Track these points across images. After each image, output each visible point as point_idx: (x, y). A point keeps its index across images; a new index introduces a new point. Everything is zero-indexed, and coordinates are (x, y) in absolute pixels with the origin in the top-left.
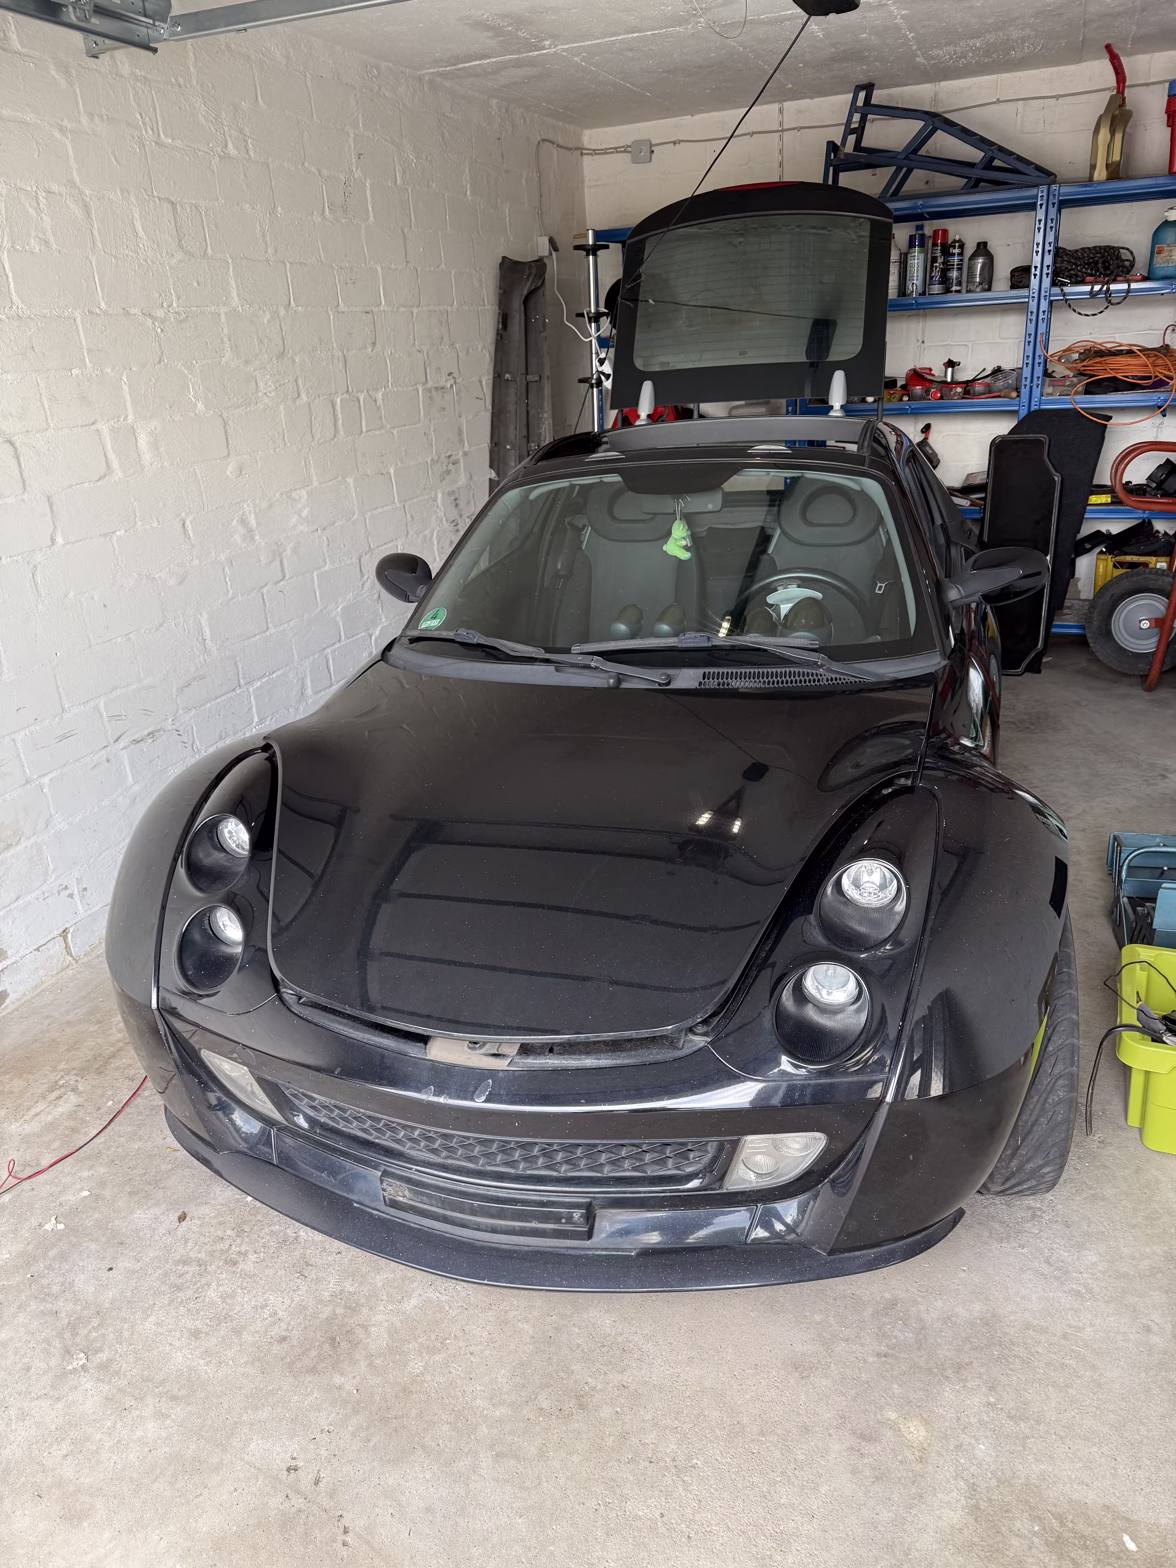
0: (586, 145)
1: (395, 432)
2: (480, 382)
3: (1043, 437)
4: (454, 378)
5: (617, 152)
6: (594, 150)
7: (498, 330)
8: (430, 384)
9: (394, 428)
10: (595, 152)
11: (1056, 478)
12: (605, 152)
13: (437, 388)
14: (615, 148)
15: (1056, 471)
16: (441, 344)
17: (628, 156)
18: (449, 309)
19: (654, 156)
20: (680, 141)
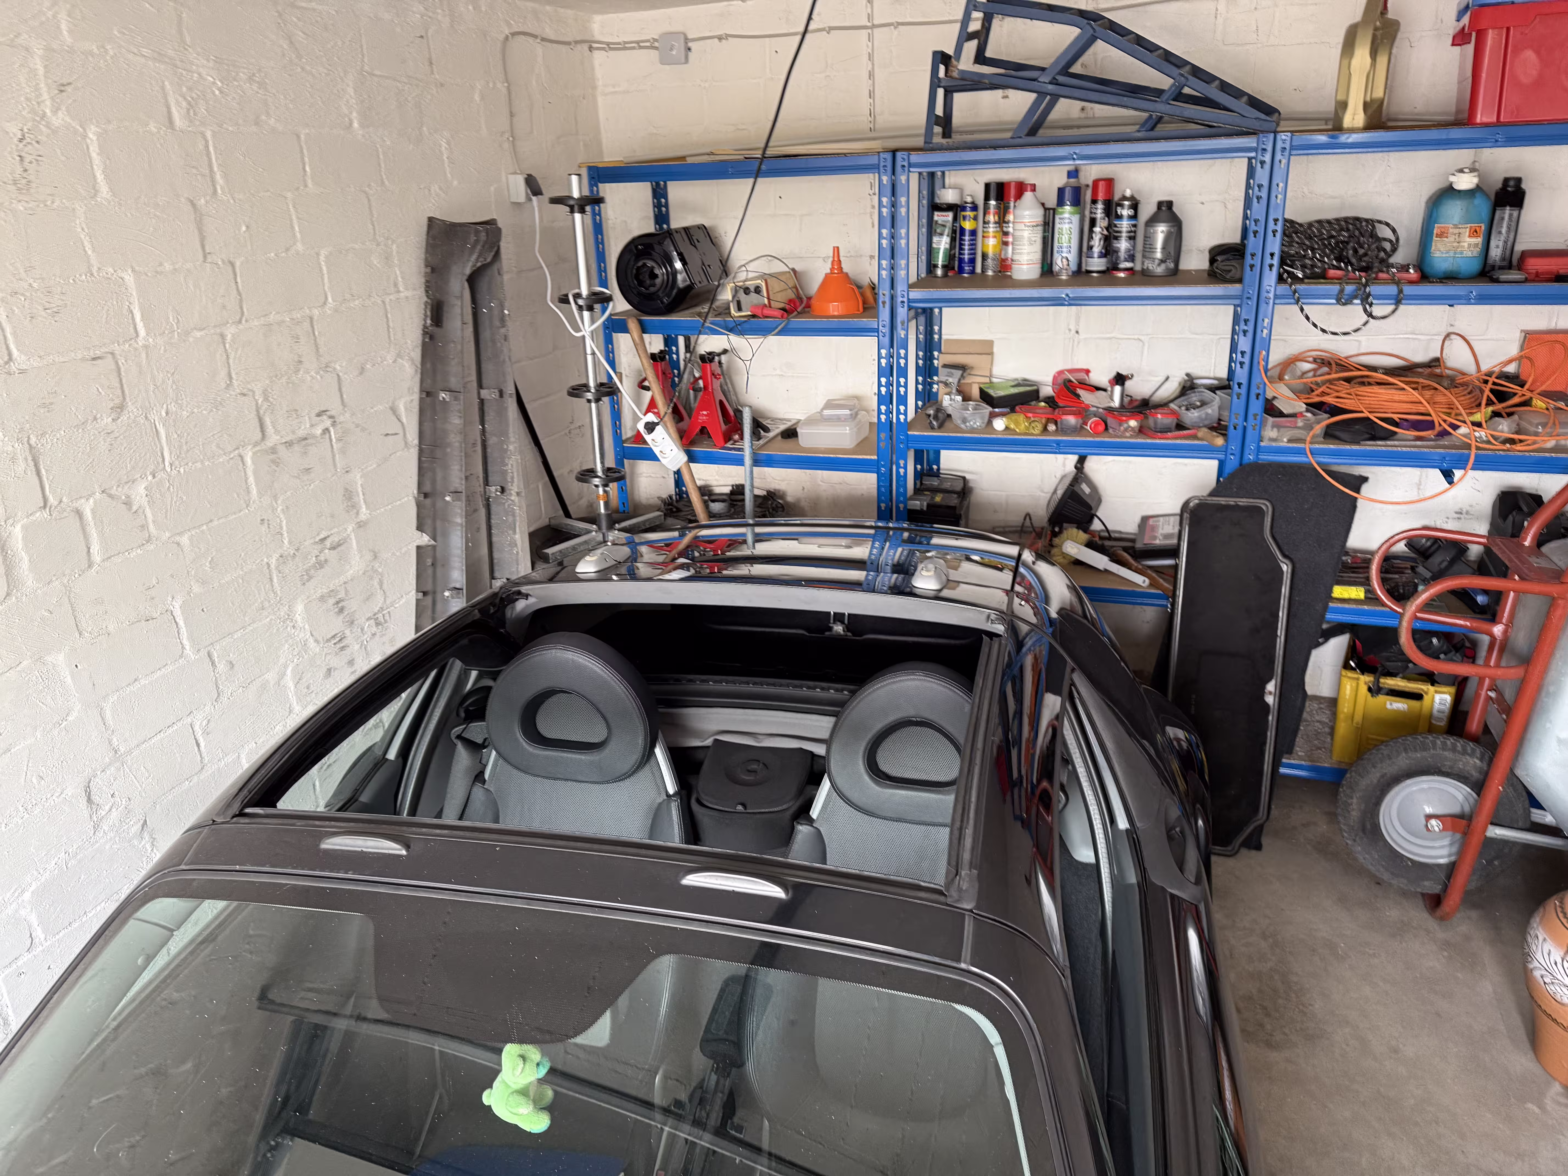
0: (598, 37)
1: (185, 540)
2: (394, 410)
3: (1266, 506)
4: (331, 417)
5: (641, 48)
6: (608, 44)
7: (425, 327)
8: (273, 439)
9: (180, 534)
10: (610, 47)
11: (1285, 568)
12: (623, 47)
13: (289, 444)
14: (638, 42)
15: (1285, 556)
16: (297, 371)
17: (654, 54)
18: (316, 312)
19: (691, 55)
20: (728, 36)
